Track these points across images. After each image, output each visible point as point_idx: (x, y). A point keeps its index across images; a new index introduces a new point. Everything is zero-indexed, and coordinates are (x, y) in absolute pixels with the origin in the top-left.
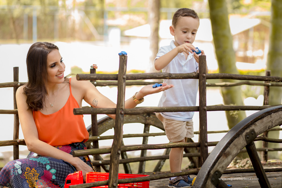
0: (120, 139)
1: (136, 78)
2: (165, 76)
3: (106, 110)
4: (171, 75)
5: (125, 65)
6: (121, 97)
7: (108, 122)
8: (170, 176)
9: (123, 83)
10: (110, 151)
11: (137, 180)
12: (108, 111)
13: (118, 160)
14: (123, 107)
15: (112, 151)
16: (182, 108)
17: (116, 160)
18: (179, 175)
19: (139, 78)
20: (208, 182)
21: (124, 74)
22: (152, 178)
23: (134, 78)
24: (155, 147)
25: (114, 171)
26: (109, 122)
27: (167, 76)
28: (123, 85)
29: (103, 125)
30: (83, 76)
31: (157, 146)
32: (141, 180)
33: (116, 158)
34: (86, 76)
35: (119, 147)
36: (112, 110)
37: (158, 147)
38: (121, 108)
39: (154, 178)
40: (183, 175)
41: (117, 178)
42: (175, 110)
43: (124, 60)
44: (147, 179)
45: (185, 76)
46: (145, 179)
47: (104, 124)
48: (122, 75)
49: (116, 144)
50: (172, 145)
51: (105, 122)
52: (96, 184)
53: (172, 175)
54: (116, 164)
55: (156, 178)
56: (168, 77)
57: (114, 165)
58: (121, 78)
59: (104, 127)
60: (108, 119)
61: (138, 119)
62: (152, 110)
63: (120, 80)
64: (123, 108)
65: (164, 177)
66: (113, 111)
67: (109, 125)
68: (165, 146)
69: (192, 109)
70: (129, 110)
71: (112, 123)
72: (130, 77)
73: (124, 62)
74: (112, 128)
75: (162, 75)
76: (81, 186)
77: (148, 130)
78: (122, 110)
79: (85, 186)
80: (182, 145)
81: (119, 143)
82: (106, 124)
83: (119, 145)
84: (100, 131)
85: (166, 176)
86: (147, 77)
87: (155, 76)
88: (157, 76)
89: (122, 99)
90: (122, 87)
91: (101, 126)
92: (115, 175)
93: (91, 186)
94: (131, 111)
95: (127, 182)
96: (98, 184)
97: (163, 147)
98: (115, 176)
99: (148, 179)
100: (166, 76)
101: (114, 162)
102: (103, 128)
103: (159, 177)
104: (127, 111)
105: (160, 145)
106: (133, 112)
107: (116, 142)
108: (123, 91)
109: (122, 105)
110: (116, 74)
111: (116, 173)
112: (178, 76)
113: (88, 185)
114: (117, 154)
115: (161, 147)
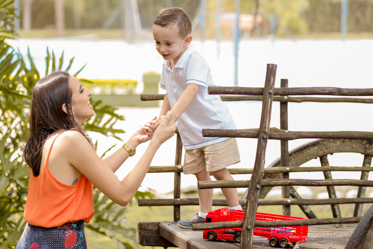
0: (259, 171)
1: (289, 93)
2: (331, 91)
3: (244, 133)
4: (341, 91)
5: (272, 76)
6: (264, 117)
7: (310, 149)
8: (333, 222)
9: (268, 100)
10: (248, 184)
11: (284, 224)
12: (248, 134)
13: (255, 197)
14: (266, 129)
15: (250, 184)
16: (355, 135)
17: (253, 196)
18: (347, 221)
19: (294, 93)
20: (369, 232)
21: (271, 88)
22: (306, 223)
23: (286, 93)
24: (312, 183)
25: (250, 209)
26: (312, 149)
27: (335, 91)
28: (268, 102)
29: (303, 153)
30: (214, 89)
31: (316, 182)
32: (290, 224)
33: (253, 193)
34: (219, 89)
35: (257, 180)
36: (253, 133)
37: (318, 183)
38: (264, 130)
39: (309, 223)
40: (352, 221)
41: (253, 219)
42: (344, 136)
43: (271, 70)
44: (298, 224)
45: (363, 92)
46: (295, 223)
47: (305, 152)
48: (267, 89)
49: (254, 176)
50: (337, 182)
51: (305, 150)
52: (227, 225)
53: (335, 221)
54: (253, 201)
55: (312, 223)
56: (336, 93)
57: (250, 202)
58: (266, 93)
59: (305, 156)
60: (310, 145)
61: (354, 148)
62: (311, 135)
63: (265, 96)
64: (267, 131)
65: (324, 222)
66: (255, 134)
67: (312, 153)
68: (327, 182)
69: (370, 136)
70: (276, 134)
71: (316, 152)
72: (282, 92)
73: (271, 72)
74: (316, 158)
75: (327, 91)
76: (207, 226)
77: (370, 163)
78: (265, 133)
79: (211, 226)
80: (353, 182)
81: (258, 175)
82: (308, 152)
83: (258, 178)
84: (299, 160)
85: (326, 222)
86: (306, 92)
87: (317, 92)
88: (320, 91)
89: (266, 120)
90: (267, 104)
91: (301, 154)
92: (251, 214)
93: (219, 226)
94: (279, 135)
95: (270, 225)
96: (229, 225)
97: (324, 184)
98: (250, 216)
99: (300, 224)
100: (333, 91)
101: (251, 199)
102: (303, 157)
103: (317, 223)
104: (274, 135)
105: (320, 181)
106: (282, 136)
107: (255, 173)
108: (268, 109)
109: (265, 128)
110: (261, 88)
111: (252, 213)
112: (352, 91)
113: (216, 225)
114: (255, 189)
115: (321, 184)
